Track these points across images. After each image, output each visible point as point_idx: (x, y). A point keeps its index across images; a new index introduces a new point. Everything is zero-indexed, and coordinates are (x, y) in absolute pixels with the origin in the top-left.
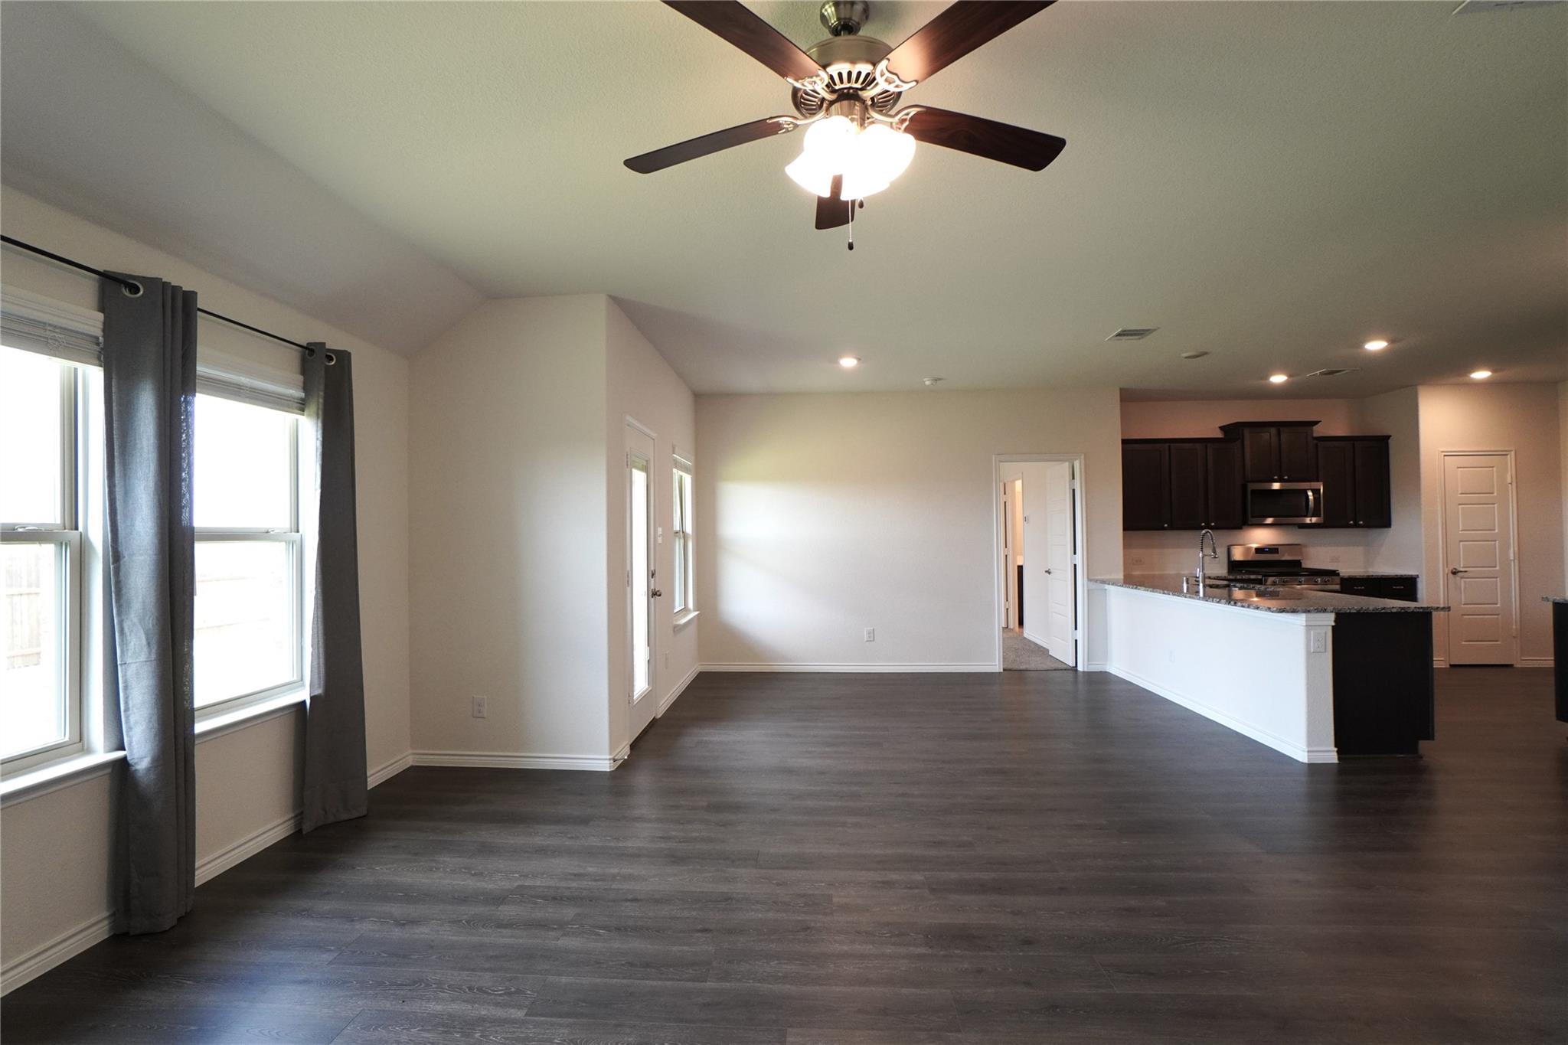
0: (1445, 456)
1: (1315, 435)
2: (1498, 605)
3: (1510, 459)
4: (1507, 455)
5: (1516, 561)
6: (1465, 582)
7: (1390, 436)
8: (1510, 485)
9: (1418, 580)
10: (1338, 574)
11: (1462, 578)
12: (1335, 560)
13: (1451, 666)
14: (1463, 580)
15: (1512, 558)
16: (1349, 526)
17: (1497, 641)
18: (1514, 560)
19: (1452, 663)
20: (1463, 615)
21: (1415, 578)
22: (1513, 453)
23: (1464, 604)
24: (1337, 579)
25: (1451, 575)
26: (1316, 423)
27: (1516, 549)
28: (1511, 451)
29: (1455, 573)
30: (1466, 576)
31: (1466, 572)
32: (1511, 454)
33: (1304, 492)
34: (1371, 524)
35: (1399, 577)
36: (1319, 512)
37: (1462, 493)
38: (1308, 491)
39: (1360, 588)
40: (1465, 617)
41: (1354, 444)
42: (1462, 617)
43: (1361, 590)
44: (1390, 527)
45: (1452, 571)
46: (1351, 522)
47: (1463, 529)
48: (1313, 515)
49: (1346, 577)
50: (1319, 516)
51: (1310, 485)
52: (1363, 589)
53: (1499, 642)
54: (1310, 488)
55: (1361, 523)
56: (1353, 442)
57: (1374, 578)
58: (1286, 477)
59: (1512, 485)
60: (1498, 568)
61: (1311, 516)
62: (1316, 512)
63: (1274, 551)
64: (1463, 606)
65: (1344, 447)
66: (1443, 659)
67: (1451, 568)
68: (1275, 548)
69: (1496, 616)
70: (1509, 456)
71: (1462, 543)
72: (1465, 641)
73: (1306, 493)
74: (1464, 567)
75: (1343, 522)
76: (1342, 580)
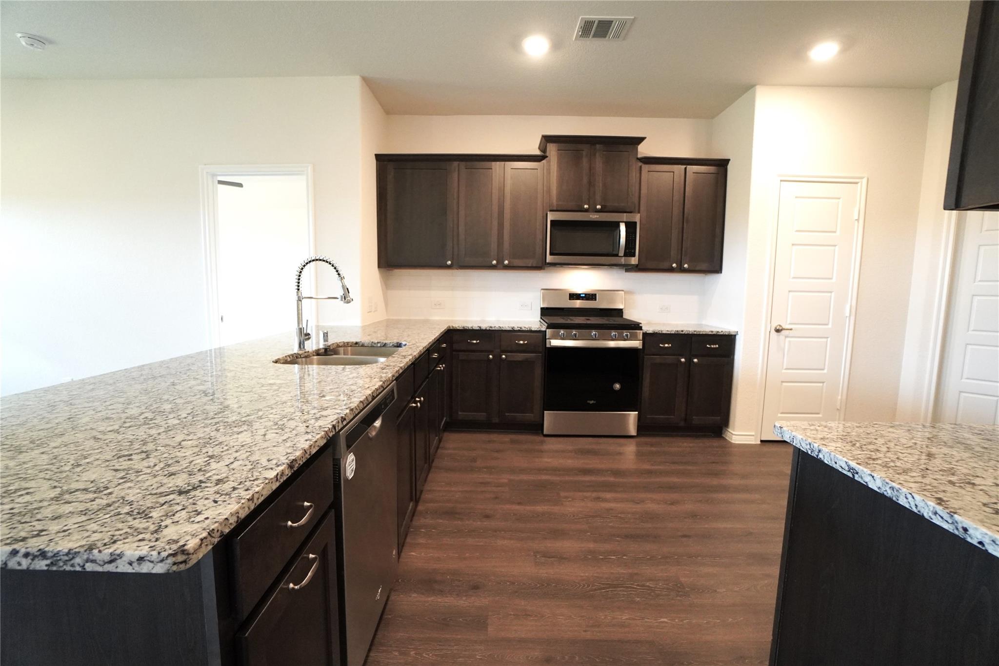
0: (781, 181)
1: (639, 156)
2: (825, 371)
3: (861, 188)
4: (857, 183)
5: (853, 318)
6: (790, 342)
7: (729, 160)
8: (856, 222)
9: (737, 337)
10: (641, 328)
11: (786, 337)
13: (762, 441)
14: (788, 339)
15: (848, 314)
16: (671, 270)
18: (850, 317)
19: (762, 439)
20: (782, 382)
21: (735, 336)
22: (865, 181)
23: (786, 369)
24: (640, 334)
25: (773, 331)
26: (640, 140)
28: (862, 178)
29: (778, 331)
30: (791, 335)
31: (791, 329)
32: (862, 182)
33: (617, 225)
34: (698, 268)
35: (713, 333)
36: (633, 251)
37: (797, 231)
38: (621, 224)
39: (666, 345)
40: (784, 384)
41: (686, 168)
42: (781, 384)
43: (667, 347)
44: (721, 273)
45: (776, 328)
46: (674, 265)
47: (794, 278)
48: (626, 255)
49: (651, 332)
50: (634, 255)
51: (625, 217)
52: (670, 347)
53: (820, 416)
54: (625, 220)
55: (686, 266)
56: (685, 166)
57: (684, 334)
58: (599, 207)
59: (858, 222)
60: (830, 326)
61: (623, 255)
62: (630, 251)
63: (591, 297)
64: (784, 371)
65: (673, 172)
66: (753, 434)
67: (775, 324)
68: (592, 294)
69: (821, 385)
70: (859, 184)
71: (791, 294)
72: (782, 413)
73: (619, 226)
74: (790, 324)
75: (666, 265)
76: (645, 335)
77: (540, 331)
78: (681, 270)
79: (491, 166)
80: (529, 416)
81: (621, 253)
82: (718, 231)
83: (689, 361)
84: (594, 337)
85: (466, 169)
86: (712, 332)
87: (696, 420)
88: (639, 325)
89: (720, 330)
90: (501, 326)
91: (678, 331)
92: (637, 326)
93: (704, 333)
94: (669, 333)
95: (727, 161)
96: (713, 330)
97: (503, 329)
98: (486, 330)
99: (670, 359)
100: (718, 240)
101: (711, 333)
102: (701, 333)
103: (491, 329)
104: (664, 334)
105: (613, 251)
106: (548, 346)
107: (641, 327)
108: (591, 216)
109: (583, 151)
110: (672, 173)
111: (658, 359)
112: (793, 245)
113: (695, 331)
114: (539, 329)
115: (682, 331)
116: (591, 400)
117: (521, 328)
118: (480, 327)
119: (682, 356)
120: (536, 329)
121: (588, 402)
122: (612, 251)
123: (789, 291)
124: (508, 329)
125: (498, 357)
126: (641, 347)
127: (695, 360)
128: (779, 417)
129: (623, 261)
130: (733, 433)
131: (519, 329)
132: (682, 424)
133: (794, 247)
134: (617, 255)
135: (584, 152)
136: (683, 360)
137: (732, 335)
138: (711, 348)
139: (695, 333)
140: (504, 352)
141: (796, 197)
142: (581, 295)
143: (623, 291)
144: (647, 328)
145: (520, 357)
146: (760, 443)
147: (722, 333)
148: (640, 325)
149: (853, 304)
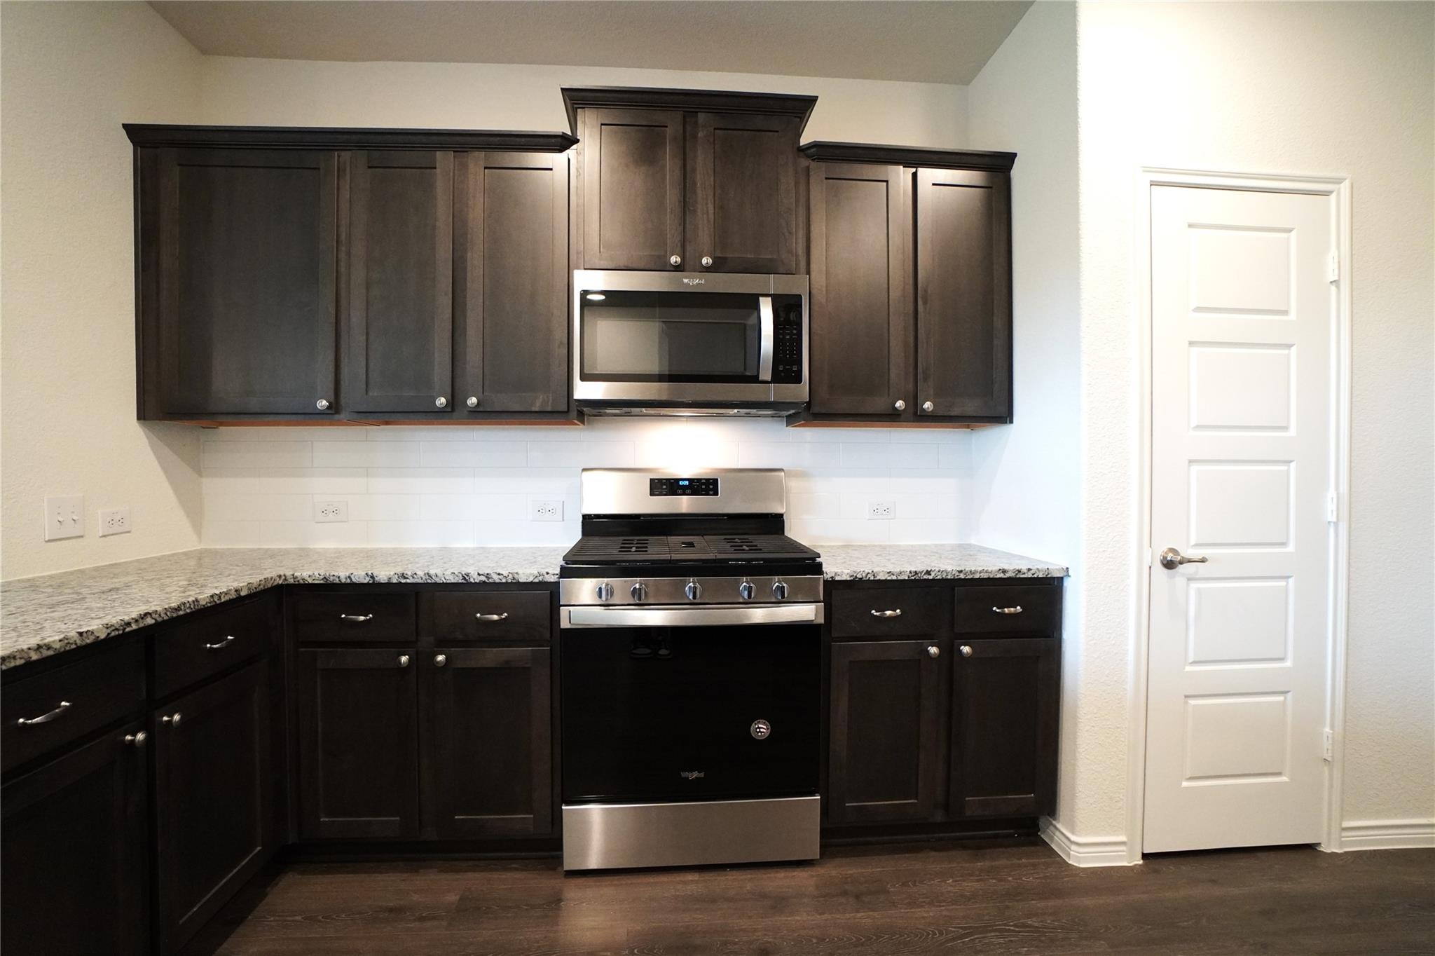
0: (1152, 184)
1: (803, 143)
2: (1288, 664)
3: (1338, 205)
4: (1326, 194)
6: (1199, 590)
8: (1333, 288)
9: (1067, 583)
10: (818, 568)
11: (1191, 579)
12: (882, 512)
13: (1145, 856)
14: (1194, 585)
15: (1332, 517)
16: (891, 417)
17: (1279, 774)
18: (1336, 524)
19: (1147, 852)
20: (1187, 697)
21: (1062, 580)
22: (1345, 189)
23: (1195, 663)
24: (817, 585)
25: (1158, 567)
27: (1344, 488)
28: (1339, 181)
29: (1169, 565)
30: (1202, 575)
31: (1203, 561)
32: (1339, 194)
33: (751, 302)
34: (956, 411)
35: (1008, 575)
36: (795, 368)
37: (1198, 309)
38: (761, 299)
39: (888, 613)
40: (1192, 702)
41: (915, 176)
42: (1186, 703)
43: (890, 618)
44: (1011, 422)
45: (1165, 558)
46: (900, 404)
47: (1198, 427)
48: (777, 378)
49: (845, 577)
50: (798, 379)
51: (774, 283)
52: (898, 616)
53: (1284, 779)
54: (772, 292)
55: (928, 405)
56: (914, 170)
57: (933, 580)
58: (706, 261)
59: (1338, 287)
60: (1291, 548)
61: (769, 378)
62: (786, 367)
63: (704, 486)
64: (1188, 668)
65: (887, 182)
66: (1123, 838)
67: (1161, 549)
68: (707, 480)
69: (1281, 698)
70: (1333, 196)
71: (1195, 468)
72: (1191, 779)
73: (757, 308)
74: (1197, 545)
75: (879, 404)
76: (833, 586)
77: (542, 585)
78: (918, 418)
79: (434, 160)
80: (521, 820)
81: (766, 374)
82: (998, 322)
83: (950, 651)
84: (691, 597)
85: (369, 167)
86: (1004, 571)
87: (974, 804)
88: (814, 559)
89: (1024, 568)
90: (432, 572)
91: (916, 573)
92: (806, 564)
93: (985, 576)
94: (894, 578)
95: (1010, 158)
96: (1006, 568)
97: (438, 580)
98: (389, 585)
99: (900, 649)
100: (998, 342)
101: (1001, 575)
102: (977, 576)
103: (403, 581)
104: (880, 581)
105: (745, 369)
106: (564, 624)
107: (820, 565)
108: (686, 281)
109: (667, 127)
110: (885, 184)
111: (868, 650)
112: (1191, 343)
113: (961, 572)
114: (541, 578)
115: (928, 573)
116: (692, 771)
117: (488, 576)
118: (372, 577)
119: (931, 638)
120: (531, 579)
121: (684, 775)
122: (742, 369)
123: (1190, 461)
124: (452, 580)
125: (422, 660)
126: (822, 621)
127: (966, 649)
128: (1187, 788)
129: (773, 392)
130: (1073, 838)
131: (483, 578)
132: (939, 817)
133: (1195, 350)
134: (755, 379)
135: (667, 129)
136: (933, 650)
137: (1053, 578)
138: (1003, 614)
139: (962, 576)
140: (441, 645)
141: (1190, 226)
142: (681, 483)
143: (781, 470)
144: (836, 567)
145: (491, 657)
146: (1141, 862)
147: (1029, 575)
148: (818, 560)
149: (1341, 491)
